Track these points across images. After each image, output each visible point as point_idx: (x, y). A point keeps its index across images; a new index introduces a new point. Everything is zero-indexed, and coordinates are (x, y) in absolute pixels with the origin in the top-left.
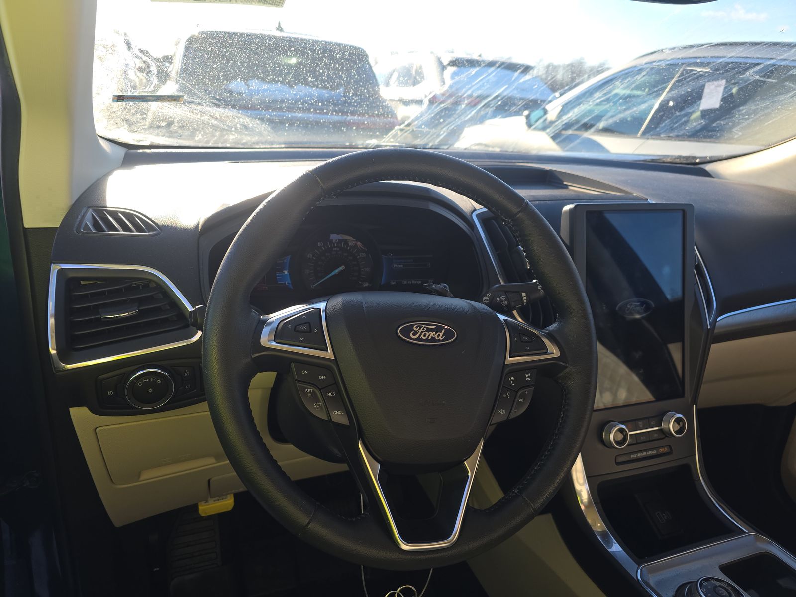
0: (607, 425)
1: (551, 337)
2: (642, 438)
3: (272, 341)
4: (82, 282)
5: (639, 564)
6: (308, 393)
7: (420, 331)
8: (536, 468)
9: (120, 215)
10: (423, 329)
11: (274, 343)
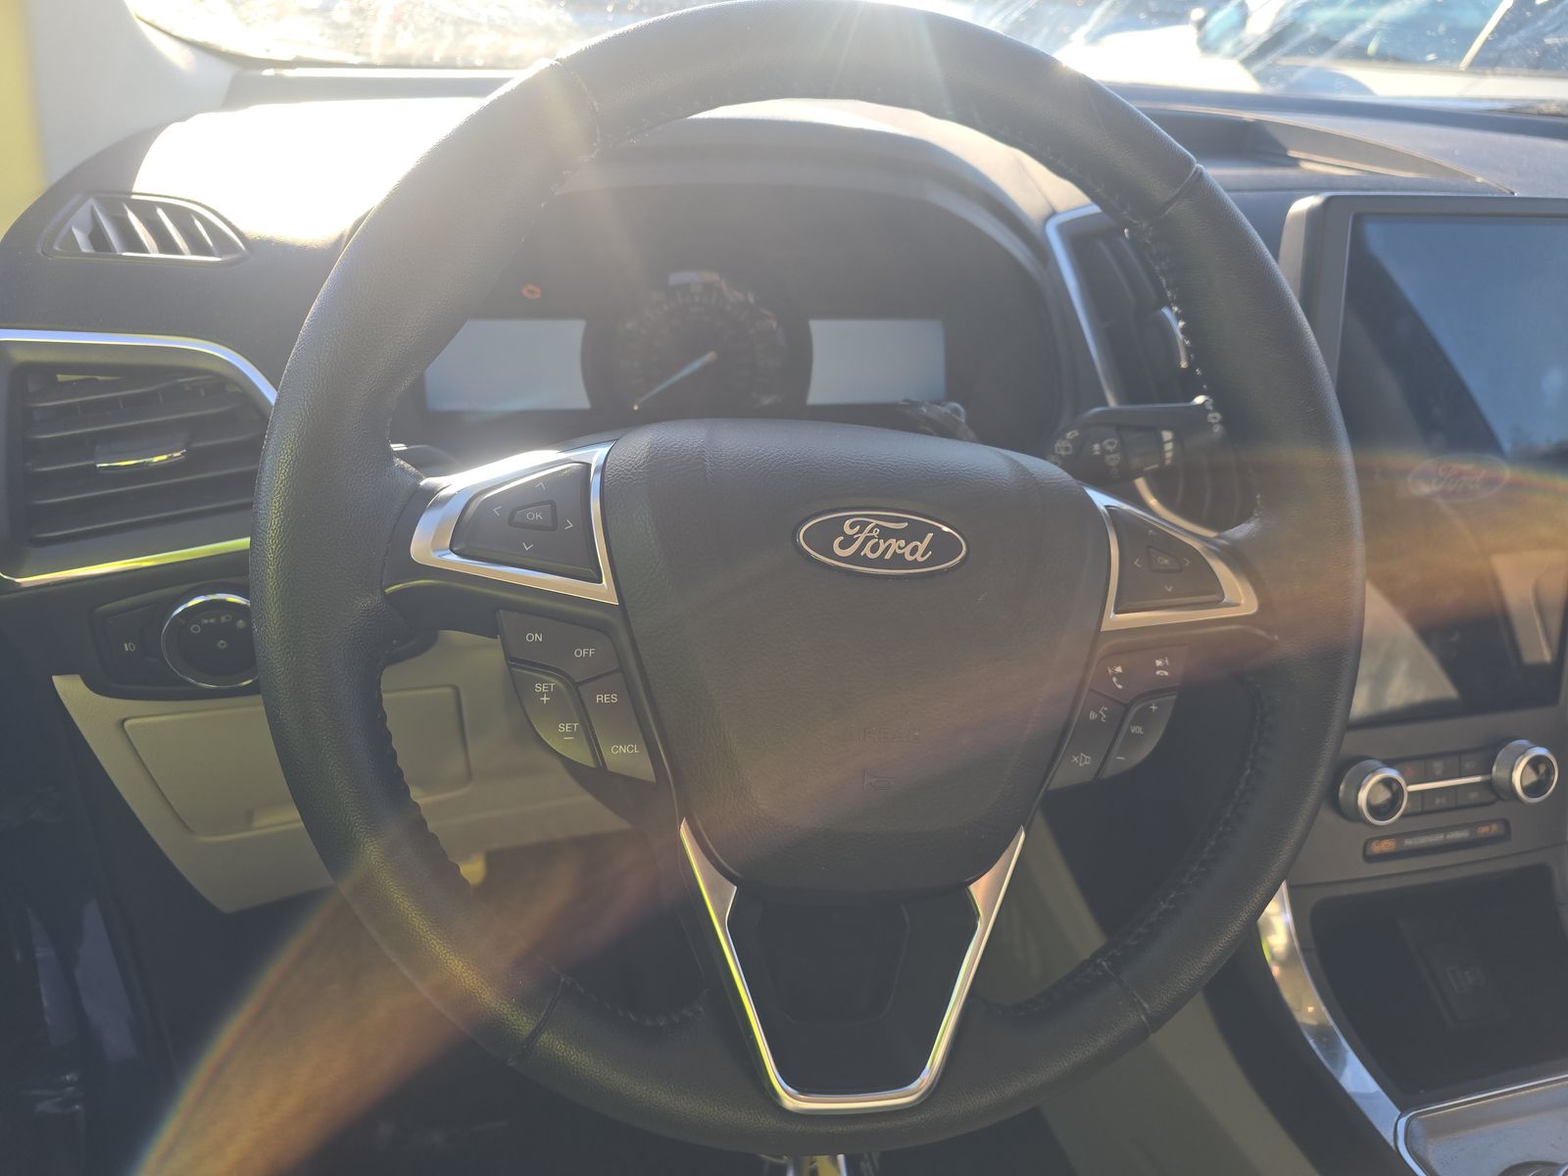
0: (1353, 766)
1: (1235, 557)
2: (1438, 801)
3: (445, 549)
4: (61, 378)
5: (1404, 1108)
6: (542, 694)
7: (862, 537)
8: (1164, 906)
9: (160, 212)
10: (871, 531)
11: (453, 557)
